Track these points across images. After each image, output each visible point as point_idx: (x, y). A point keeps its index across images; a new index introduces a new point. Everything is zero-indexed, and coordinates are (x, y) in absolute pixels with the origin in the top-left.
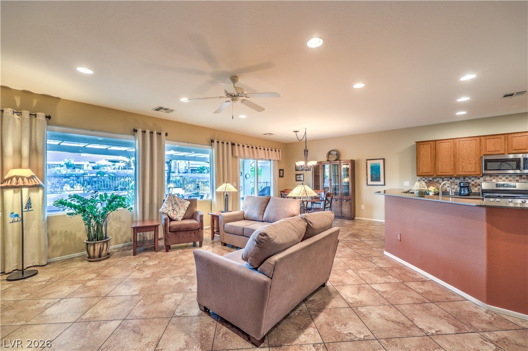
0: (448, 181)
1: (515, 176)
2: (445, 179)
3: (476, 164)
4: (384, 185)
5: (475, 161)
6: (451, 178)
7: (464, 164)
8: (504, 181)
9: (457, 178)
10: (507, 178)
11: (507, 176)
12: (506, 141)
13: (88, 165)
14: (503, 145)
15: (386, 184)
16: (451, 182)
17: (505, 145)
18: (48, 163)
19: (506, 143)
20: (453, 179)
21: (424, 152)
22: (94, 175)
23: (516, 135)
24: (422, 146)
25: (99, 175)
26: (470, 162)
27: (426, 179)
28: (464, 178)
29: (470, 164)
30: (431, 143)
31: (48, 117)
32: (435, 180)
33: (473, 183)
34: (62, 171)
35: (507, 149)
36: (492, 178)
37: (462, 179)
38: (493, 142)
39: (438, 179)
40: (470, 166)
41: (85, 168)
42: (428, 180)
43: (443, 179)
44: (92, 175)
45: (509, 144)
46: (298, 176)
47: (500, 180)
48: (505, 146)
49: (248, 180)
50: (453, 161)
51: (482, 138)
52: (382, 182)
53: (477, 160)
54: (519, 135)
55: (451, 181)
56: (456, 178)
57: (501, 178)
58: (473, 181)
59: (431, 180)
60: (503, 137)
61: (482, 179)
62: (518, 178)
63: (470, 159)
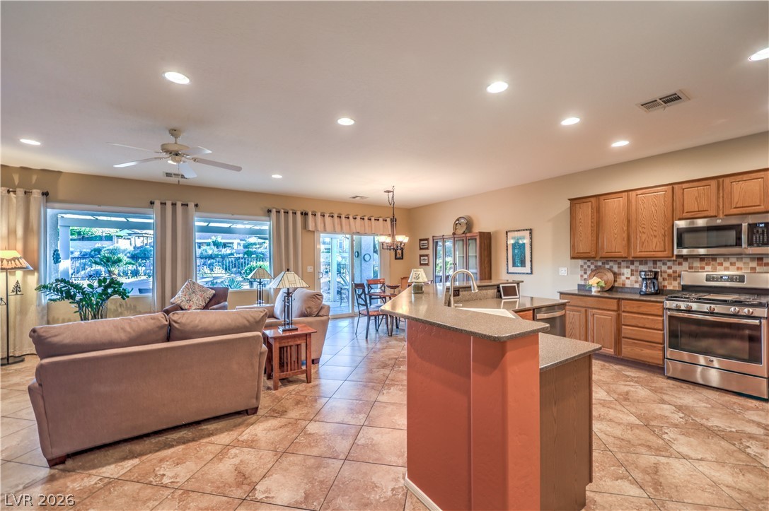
0: (628, 267)
1: (748, 260)
2: (622, 263)
3: (664, 236)
4: (532, 273)
5: (663, 231)
6: (632, 263)
7: (644, 237)
8: (727, 269)
9: (643, 261)
10: (732, 264)
11: (733, 260)
12: (721, 191)
13: (239, 244)
14: (714, 199)
15: (534, 272)
16: (632, 271)
17: (718, 198)
18: (197, 241)
19: (721, 195)
20: (637, 264)
21: (581, 217)
22: (241, 255)
23: (739, 178)
24: (578, 206)
25: (246, 256)
26: (656, 233)
27: (592, 264)
28: (655, 262)
29: (655, 236)
30: (592, 200)
31: (45, 194)
32: (607, 266)
33: (670, 271)
34: (208, 250)
35: (721, 206)
36: (703, 264)
37: (651, 264)
38: (696, 194)
39: (611, 264)
40: (655, 240)
41: (235, 246)
42: (596, 266)
43: (619, 264)
44: (238, 256)
45: (725, 196)
46: (422, 258)
47: (719, 268)
48: (718, 201)
49: (368, 263)
50: (626, 232)
51: (676, 186)
52: (527, 269)
53: (666, 229)
54: (745, 177)
55: (632, 267)
56: (641, 263)
57: (721, 264)
58: (670, 268)
59: (600, 266)
60: (714, 183)
61: (685, 265)
62: (754, 264)
63: (654, 228)
